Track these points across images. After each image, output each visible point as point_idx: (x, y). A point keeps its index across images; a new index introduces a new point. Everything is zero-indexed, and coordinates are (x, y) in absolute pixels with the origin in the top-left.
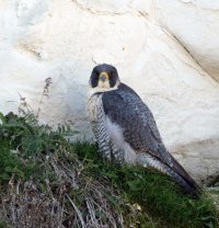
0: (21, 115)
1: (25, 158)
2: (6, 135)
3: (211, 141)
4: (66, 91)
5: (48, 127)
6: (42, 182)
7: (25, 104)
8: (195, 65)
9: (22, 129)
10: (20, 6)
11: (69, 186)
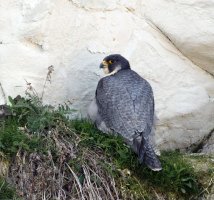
0: (27, 97)
1: (30, 133)
2: (15, 114)
3: (192, 115)
4: (65, 76)
5: (50, 107)
6: (44, 153)
7: (31, 88)
8: (176, 52)
9: (28, 109)
10: (24, 7)
11: (68, 156)
